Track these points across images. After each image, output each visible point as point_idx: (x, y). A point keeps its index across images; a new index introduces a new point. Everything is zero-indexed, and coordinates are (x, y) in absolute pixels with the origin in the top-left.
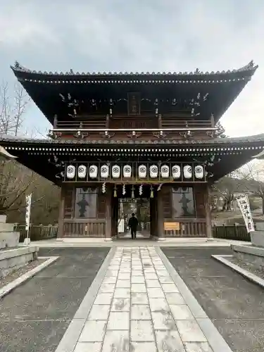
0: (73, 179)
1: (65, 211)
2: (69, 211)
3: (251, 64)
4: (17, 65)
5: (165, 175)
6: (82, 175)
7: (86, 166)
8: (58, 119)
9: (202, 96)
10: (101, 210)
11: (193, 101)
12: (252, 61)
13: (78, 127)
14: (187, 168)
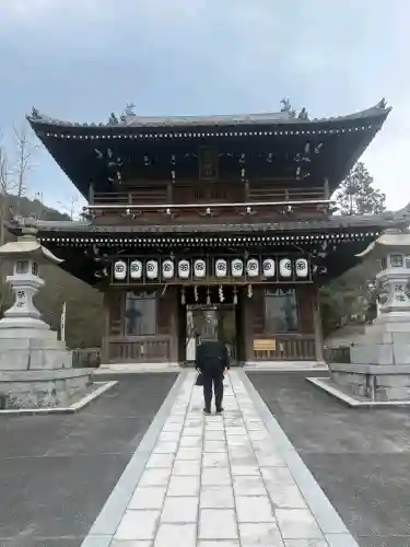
0: (124, 280)
1: (111, 325)
2: (118, 325)
3: (382, 104)
4: (35, 113)
5: (254, 273)
6: (136, 274)
7: (142, 262)
8: (96, 189)
9: (312, 148)
10: (162, 322)
11: (298, 155)
12: (383, 101)
13: (126, 202)
14: (285, 262)
